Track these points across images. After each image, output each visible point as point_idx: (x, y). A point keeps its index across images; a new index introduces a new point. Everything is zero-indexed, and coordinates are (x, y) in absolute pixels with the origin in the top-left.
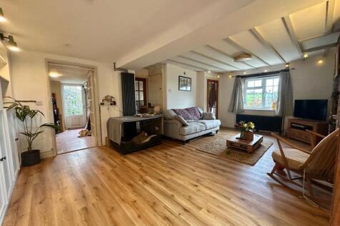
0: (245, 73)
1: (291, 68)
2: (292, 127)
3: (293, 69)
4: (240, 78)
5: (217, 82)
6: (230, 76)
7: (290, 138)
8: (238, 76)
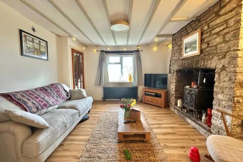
0: (109, 49)
1: (140, 50)
2: (146, 94)
3: (142, 51)
4: (104, 53)
5: (82, 54)
6: (95, 50)
7: (145, 103)
8: (102, 51)
